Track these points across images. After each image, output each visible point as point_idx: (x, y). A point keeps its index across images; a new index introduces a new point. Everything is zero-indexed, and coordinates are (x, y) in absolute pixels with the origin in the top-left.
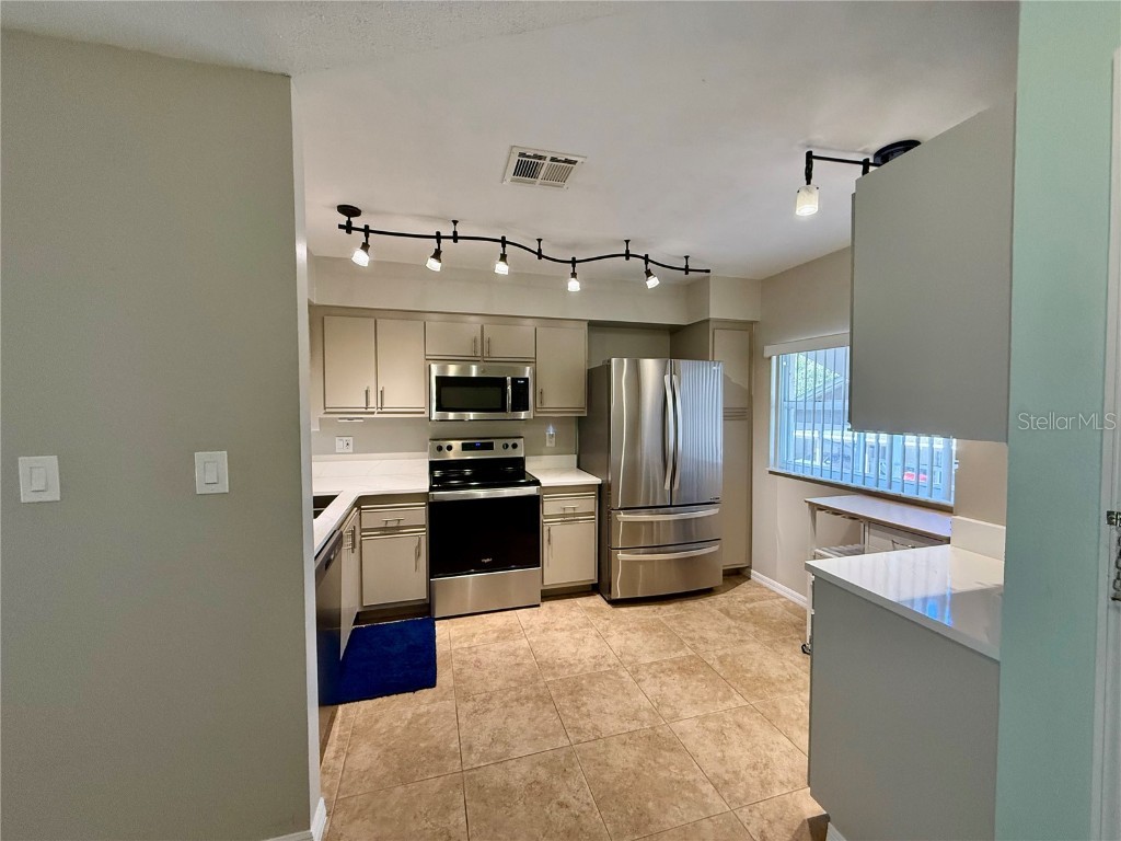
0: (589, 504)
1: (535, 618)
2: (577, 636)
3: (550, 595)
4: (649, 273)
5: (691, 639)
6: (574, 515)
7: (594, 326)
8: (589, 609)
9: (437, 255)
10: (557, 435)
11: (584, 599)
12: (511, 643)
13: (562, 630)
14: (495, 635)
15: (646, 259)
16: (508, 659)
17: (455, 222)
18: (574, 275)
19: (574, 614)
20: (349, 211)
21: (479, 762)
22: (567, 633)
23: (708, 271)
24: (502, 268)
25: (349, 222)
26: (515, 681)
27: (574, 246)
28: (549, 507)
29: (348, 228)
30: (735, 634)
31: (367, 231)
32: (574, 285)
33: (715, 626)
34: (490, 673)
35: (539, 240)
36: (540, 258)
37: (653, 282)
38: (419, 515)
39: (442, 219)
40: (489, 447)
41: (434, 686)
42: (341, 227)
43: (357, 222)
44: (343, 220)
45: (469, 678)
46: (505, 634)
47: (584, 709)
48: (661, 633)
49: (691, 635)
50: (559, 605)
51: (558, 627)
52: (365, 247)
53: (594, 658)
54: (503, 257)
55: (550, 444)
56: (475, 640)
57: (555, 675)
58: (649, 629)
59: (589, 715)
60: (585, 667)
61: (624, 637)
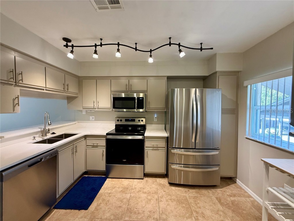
0: (163, 144)
1: (139, 185)
2: (149, 197)
3: (146, 175)
4: (180, 51)
5: (197, 213)
6: (157, 147)
8: (160, 184)
9: (96, 52)
10: (157, 118)
11: (160, 179)
12: (124, 195)
13: (145, 193)
14: (121, 189)
15: (179, 45)
16: (118, 203)
17: (101, 39)
18: (151, 56)
19: (153, 186)
20: (65, 39)
22: (145, 195)
23: (212, 49)
24: (118, 55)
25: (67, 44)
26: (114, 216)
27: (151, 44)
28: (147, 144)
29: (67, 46)
30: (220, 215)
31: (73, 46)
32: (151, 60)
33: (211, 208)
34: (108, 209)
35: (136, 44)
36: (136, 51)
37: (182, 55)
38: (103, 143)
39: (95, 38)
40: (134, 120)
41: (87, 210)
42: (64, 46)
43: (69, 44)
44: (65, 43)
45: (101, 208)
46: (125, 190)
48: (184, 205)
49: (197, 210)
50: (150, 180)
51: (144, 191)
52: (72, 52)
53: (150, 212)
54: (118, 50)
55: (155, 120)
56: (114, 190)
57: (130, 217)
58: (179, 202)
60: (144, 216)
61: (168, 203)
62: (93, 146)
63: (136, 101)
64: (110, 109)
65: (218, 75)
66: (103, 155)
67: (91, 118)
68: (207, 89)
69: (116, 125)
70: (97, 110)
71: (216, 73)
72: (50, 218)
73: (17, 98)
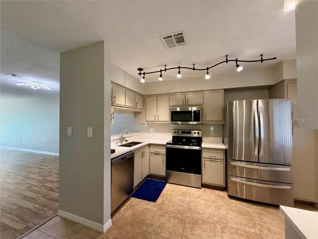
0: (221, 156)
1: (197, 192)
2: (208, 204)
3: (204, 186)
4: (238, 66)
5: (261, 226)
6: (215, 159)
7: (226, 91)
8: (219, 196)
9: (161, 76)
10: (214, 130)
11: (219, 192)
12: (184, 198)
13: (204, 200)
14: (181, 193)
15: (237, 61)
16: (180, 203)
17: (165, 66)
18: (208, 73)
19: (212, 196)
20: (140, 69)
21: (151, 231)
22: (204, 202)
23: (275, 58)
24: (179, 76)
25: (140, 72)
26: (178, 211)
27: (207, 63)
28: (204, 155)
29: (140, 74)
31: (144, 73)
32: (208, 77)
34: (172, 205)
35: (194, 64)
36: (194, 70)
37: (240, 69)
38: (163, 151)
39: (161, 65)
40: (190, 133)
41: (155, 202)
42: (139, 74)
43: (142, 72)
44: (139, 72)
45: (165, 203)
46: (184, 194)
47: (194, 232)
48: (246, 217)
49: (262, 224)
50: (208, 191)
51: (203, 198)
52: (144, 78)
53: (210, 215)
54: (179, 72)
55: (212, 133)
56: (174, 193)
57: (191, 214)
58: (240, 213)
59: (194, 235)
60: (204, 216)
61: (227, 212)
62: (156, 154)
63: (193, 114)
64: (169, 122)
65: (286, 83)
66: (163, 162)
67: (151, 130)
68: (274, 99)
69: (173, 136)
70: (157, 122)
71: (284, 81)
72: (130, 202)
73: (113, 114)
